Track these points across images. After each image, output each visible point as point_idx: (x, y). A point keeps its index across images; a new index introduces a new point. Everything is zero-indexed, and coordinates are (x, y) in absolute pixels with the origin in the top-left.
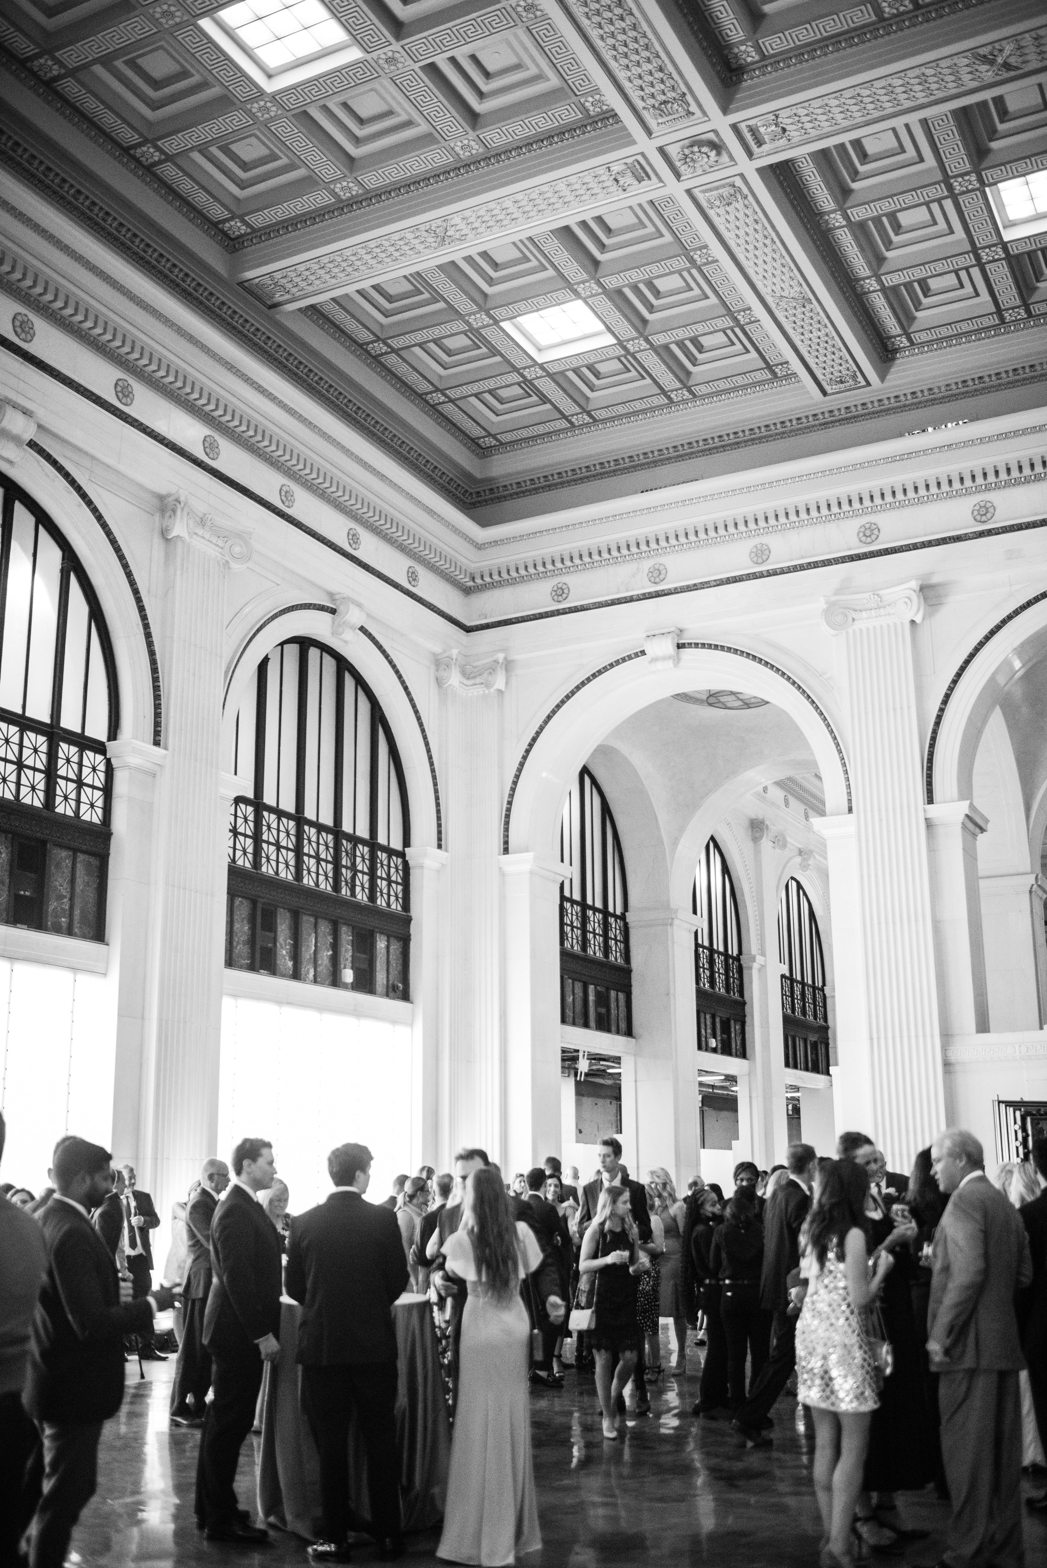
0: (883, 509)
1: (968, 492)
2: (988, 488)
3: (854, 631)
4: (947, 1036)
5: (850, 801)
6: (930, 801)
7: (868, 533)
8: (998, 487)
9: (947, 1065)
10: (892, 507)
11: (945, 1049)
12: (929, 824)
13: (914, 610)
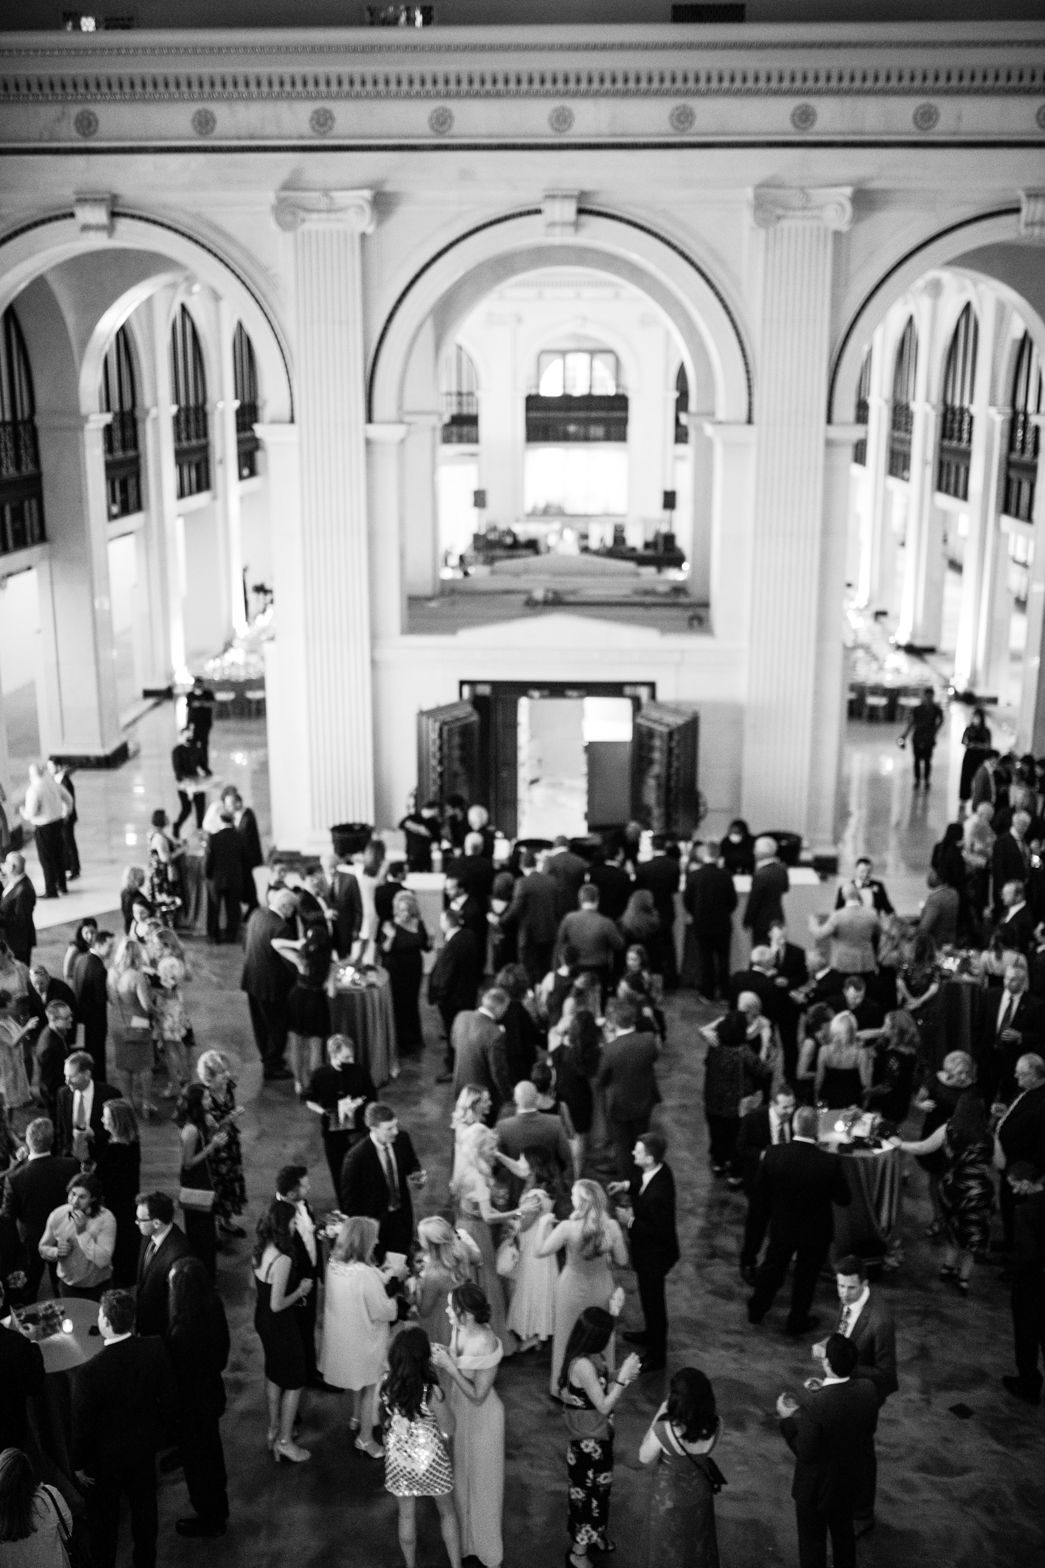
0: (338, 97)
1: (428, 96)
2: (448, 95)
3: (303, 233)
4: (374, 637)
5: (292, 410)
6: (370, 419)
7: (322, 120)
8: (458, 96)
9: (374, 663)
10: (348, 96)
11: (373, 647)
12: (368, 442)
13: (364, 222)
